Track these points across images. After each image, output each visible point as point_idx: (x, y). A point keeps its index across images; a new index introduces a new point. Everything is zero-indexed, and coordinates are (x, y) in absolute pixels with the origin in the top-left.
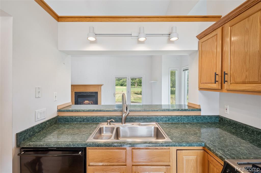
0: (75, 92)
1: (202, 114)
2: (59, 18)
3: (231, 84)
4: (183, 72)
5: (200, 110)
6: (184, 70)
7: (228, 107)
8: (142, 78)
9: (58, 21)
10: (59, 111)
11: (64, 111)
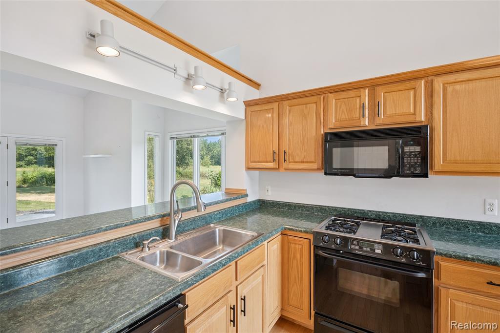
3: (289, 163)
4: (170, 141)
6: (172, 138)
7: (269, 188)
8: (56, 145)
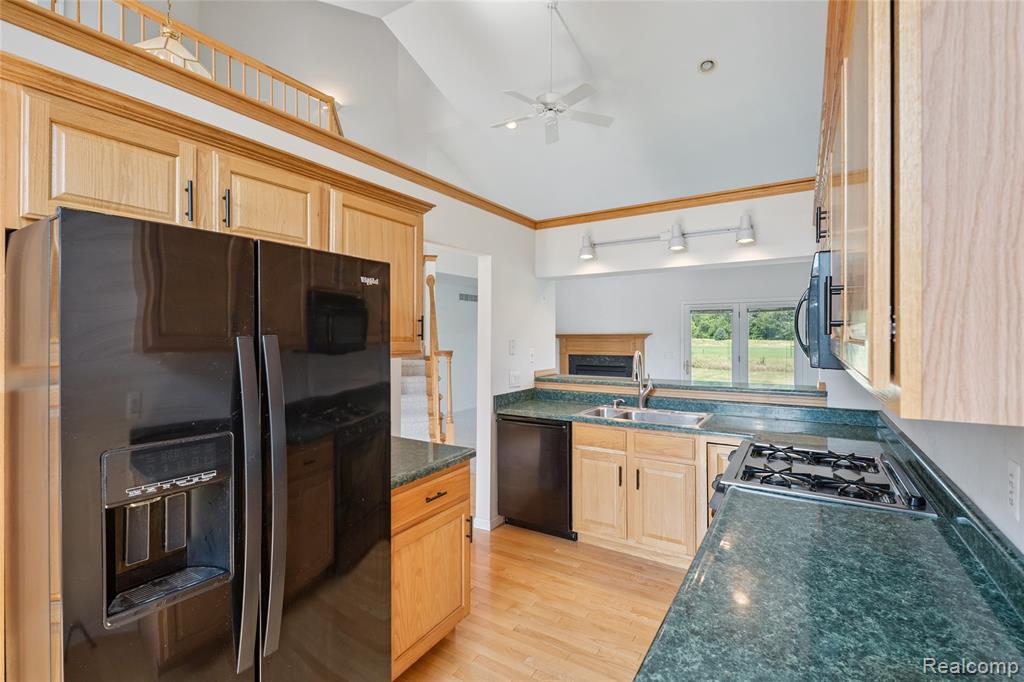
0: (570, 356)
1: (829, 405)
2: (535, 225)
5: (824, 394)
9: (536, 228)
10: (537, 380)
11: (544, 381)
